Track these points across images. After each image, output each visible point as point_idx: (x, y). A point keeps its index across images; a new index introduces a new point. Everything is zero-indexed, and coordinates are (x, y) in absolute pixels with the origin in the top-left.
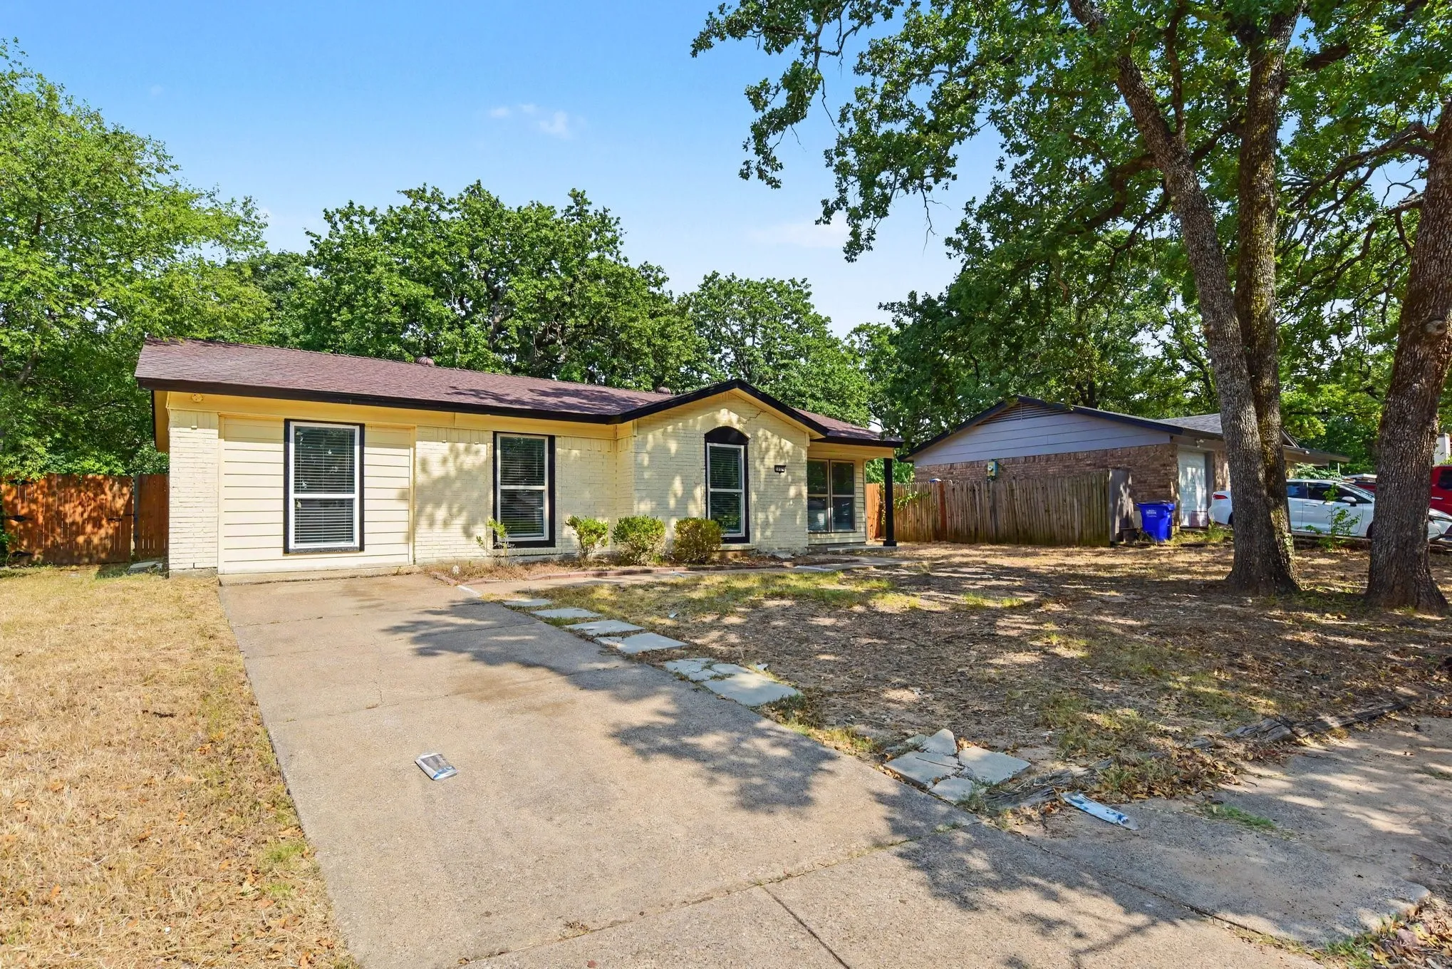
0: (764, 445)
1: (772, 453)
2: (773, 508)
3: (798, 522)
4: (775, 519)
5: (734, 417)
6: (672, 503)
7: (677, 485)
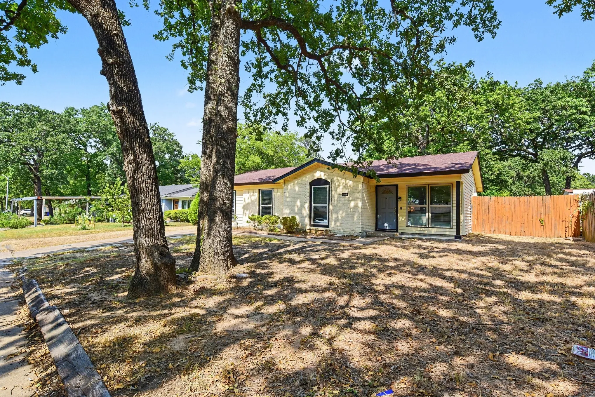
0: (337, 184)
1: (341, 187)
2: (341, 212)
3: (355, 219)
4: (342, 217)
5: (323, 174)
6: (296, 209)
7: (298, 203)
